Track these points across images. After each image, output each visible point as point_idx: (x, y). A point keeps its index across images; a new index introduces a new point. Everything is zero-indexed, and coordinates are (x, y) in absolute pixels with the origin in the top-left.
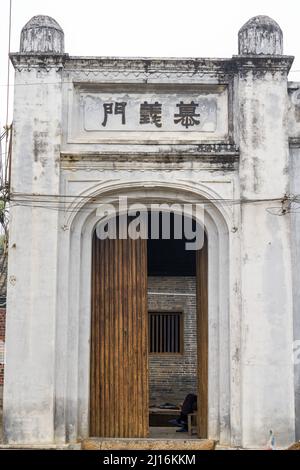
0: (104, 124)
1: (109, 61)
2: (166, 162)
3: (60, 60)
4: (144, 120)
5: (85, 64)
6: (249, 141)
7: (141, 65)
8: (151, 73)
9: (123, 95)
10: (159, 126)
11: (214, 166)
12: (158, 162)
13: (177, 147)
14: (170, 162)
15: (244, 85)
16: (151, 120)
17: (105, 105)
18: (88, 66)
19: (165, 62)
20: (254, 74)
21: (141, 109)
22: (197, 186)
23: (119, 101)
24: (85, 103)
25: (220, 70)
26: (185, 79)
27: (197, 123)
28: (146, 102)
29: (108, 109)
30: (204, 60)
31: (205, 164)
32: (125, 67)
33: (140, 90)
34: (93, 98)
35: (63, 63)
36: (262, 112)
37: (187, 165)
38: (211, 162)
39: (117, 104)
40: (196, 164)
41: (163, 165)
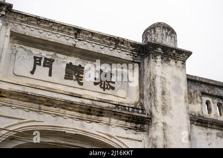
0: (32, 73)
1: (46, 21)
2: (88, 114)
3: (4, 9)
4: (68, 77)
5: (24, 19)
6: (159, 109)
7: (72, 32)
8: (79, 40)
9: (52, 53)
10: (81, 84)
11: (129, 124)
12: (80, 112)
13: (97, 103)
14: (91, 114)
15: (155, 65)
16: (74, 77)
17: (35, 58)
18: (27, 22)
19: (93, 34)
20: (162, 58)
21: (67, 68)
22: (113, 140)
23: (48, 57)
24: (17, 51)
25: (134, 51)
26: (106, 51)
27: (113, 88)
28: (71, 63)
29: (37, 61)
30: (123, 40)
31: (121, 122)
32: (58, 31)
33: (67, 52)
34: (25, 50)
35: (6, 12)
36: (168, 88)
37: (105, 119)
38: (126, 121)
39: (45, 58)
40: (113, 121)
41: (85, 116)
